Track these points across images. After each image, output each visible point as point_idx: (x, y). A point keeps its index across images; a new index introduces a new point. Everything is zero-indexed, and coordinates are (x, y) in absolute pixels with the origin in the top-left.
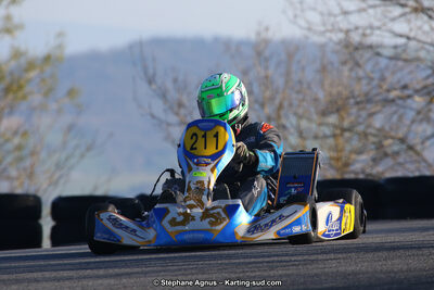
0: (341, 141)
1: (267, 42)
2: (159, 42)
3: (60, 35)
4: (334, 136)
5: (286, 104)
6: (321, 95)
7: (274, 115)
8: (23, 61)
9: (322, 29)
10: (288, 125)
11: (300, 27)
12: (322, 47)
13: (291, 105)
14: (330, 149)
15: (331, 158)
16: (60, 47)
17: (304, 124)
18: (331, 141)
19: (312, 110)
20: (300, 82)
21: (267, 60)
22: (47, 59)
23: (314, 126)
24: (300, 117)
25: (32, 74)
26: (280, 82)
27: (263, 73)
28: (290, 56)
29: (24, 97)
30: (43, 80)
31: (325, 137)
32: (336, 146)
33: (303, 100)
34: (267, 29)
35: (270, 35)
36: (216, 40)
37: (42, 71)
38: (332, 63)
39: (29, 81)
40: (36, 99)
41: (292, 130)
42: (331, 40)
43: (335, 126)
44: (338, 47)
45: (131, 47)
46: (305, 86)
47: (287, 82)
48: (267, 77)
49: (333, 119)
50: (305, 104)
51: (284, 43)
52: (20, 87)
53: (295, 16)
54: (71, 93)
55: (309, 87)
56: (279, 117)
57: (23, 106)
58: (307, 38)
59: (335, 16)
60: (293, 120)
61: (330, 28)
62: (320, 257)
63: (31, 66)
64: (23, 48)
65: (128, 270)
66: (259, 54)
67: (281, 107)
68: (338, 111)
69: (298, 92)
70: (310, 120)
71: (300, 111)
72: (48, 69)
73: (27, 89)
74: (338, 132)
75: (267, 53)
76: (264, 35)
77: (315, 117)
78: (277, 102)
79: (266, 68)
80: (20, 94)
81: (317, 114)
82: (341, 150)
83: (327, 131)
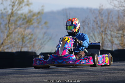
0: (123, 38)
1: (102, 10)
2: (71, 9)
3: (43, 6)
4: (121, 37)
5: (107, 27)
6: (117, 25)
7: (104, 31)
8: (32, 14)
9: (118, 6)
10: (108, 33)
11: (112, 6)
12: (118, 11)
13: (109, 28)
14: (120, 41)
15: (120, 43)
16: (43, 10)
17: (112, 33)
18: (120, 38)
19: (115, 29)
20: (112, 21)
21: (102, 14)
22: (39, 13)
23: (115, 34)
24: (111, 31)
25: (35, 17)
26: (106, 21)
27: (101, 18)
28: (109, 14)
29: (32, 24)
30: (37, 19)
31: (119, 37)
32: (122, 40)
33: (113, 26)
34: (102, 6)
35: (103, 7)
36: (88, 9)
37: (37, 17)
38: (121, 16)
39: (33, 19)
40: (35, 24)
41: (109, 35)
42: (121, 9)
43: (122, 34)
44: (123, 11)
45: (63, 10)
46: (113, 22)
47: (108, 21)
48: (102, 20)
49: (121, 32)
50: (113, 27)
51: (107, 10)
52: (31, 21)
53: (111, 2)
54: (45, 23)
55: (114, 23)
56: (105, 31)
57: (32, 26)
58: (114, 8)
59: (122, 2)
60: (109, 32)
61: (121, 6)
62: (117, 72)
63: (34, 15)
64: (32, 10)
65: (61, 74)
66: (100, 13)
67: (106, 28)
68: (123, 29)
69: (111, 24)
70: (114, 32)
71: (111, 30)
72: (39, 16)
73: (33, 22)
74: (122, 36)
75: (102, 13)
76: (101, 8)
77: (116, 31)
78: (105, 27)
79: (102, 17)
80: (31, 23)
81: (116, 30)
82: (123, 41)
83: (119, 35)
